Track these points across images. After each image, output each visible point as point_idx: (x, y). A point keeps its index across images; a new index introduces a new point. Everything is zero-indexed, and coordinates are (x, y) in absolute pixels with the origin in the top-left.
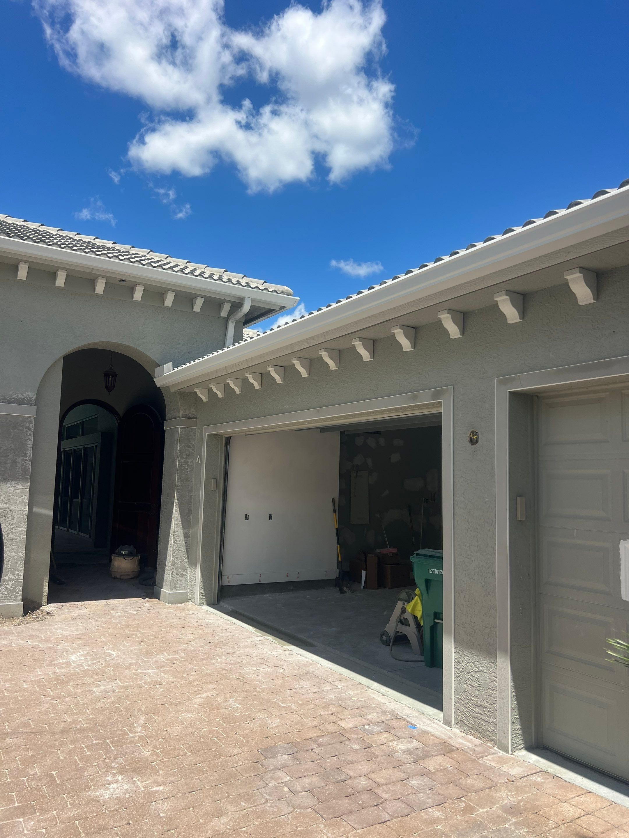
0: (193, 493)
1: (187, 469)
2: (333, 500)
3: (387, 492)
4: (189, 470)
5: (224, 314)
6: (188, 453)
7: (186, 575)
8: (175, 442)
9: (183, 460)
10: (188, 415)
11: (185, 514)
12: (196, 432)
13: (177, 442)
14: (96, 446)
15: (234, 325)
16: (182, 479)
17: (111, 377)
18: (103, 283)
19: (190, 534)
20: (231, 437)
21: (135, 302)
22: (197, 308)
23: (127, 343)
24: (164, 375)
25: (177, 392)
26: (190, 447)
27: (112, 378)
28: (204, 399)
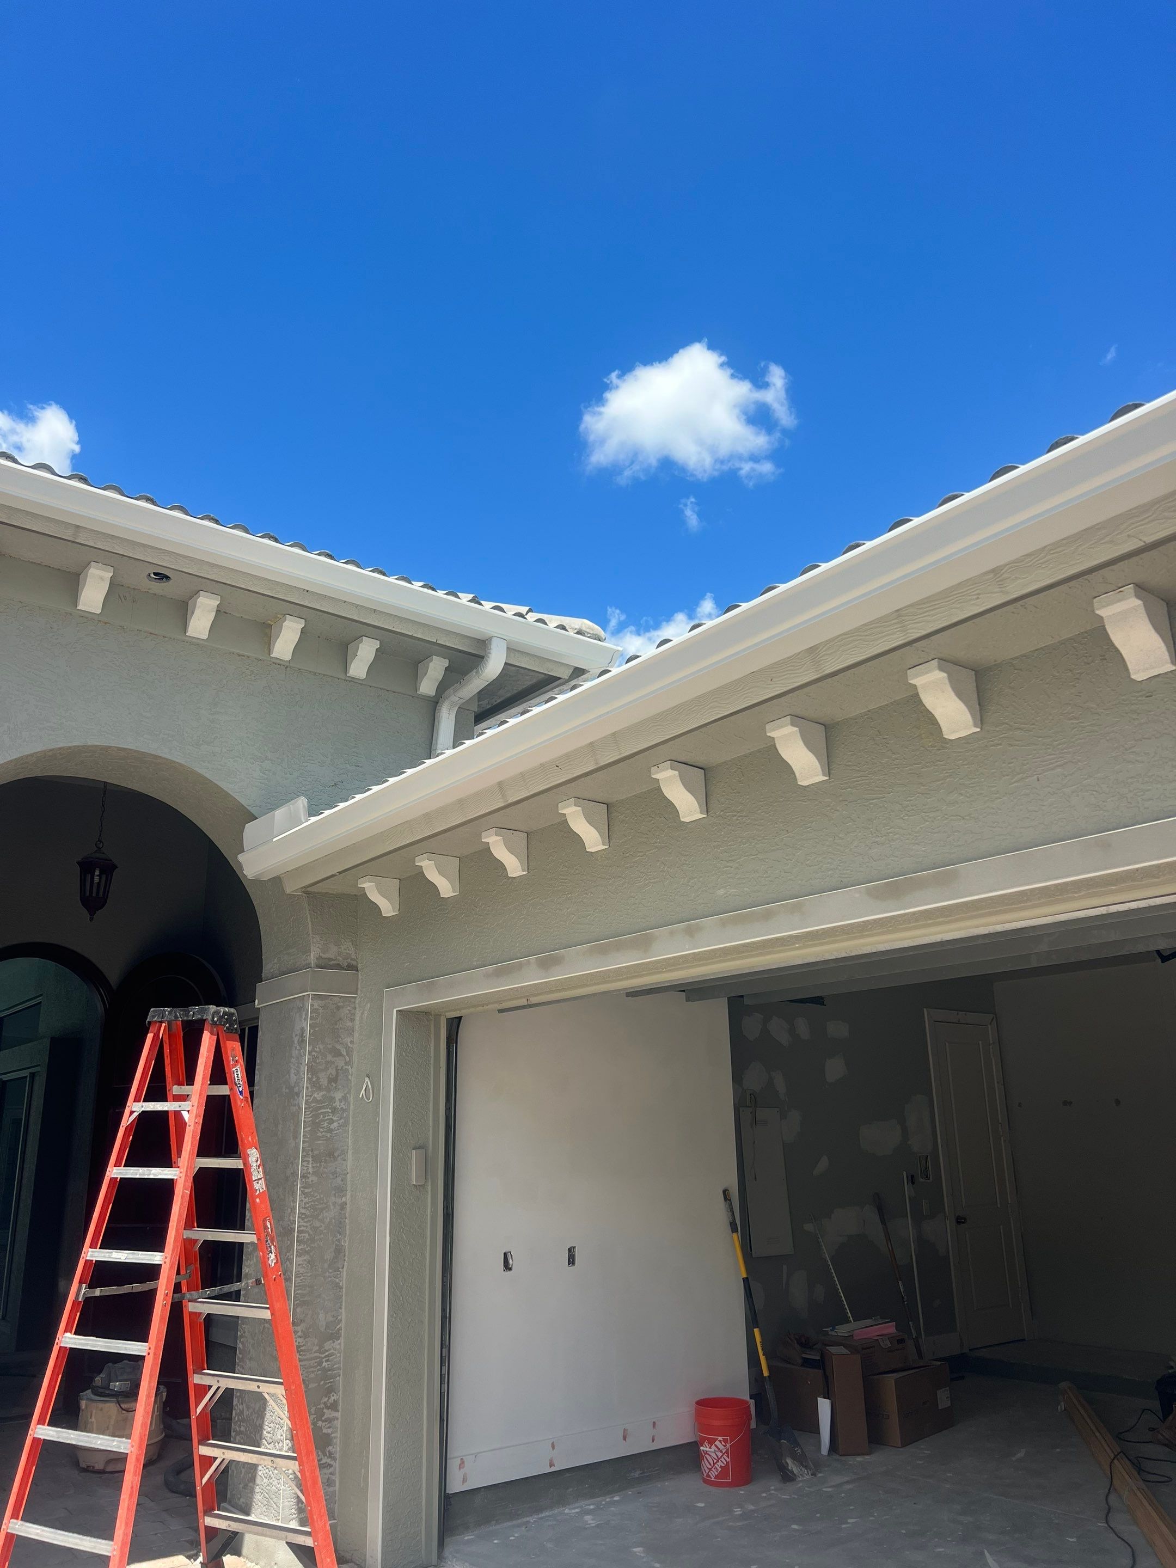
0: (349, 1194)
1: (331, 1121)
2: (725, 1192)
3: (824, 1163)
4: (335, 1124)
5: (427, 687)
6: (334, 1072)
7: (331, 1466)
8: (296, 1039)
9: (318, 1096)
10: (333, 960)
11: (326, 1265)
12: (355, 1008)
13: (302, 1041)
14: (33, 1075)
15: (453, 717)
16: (316, 1152)
17: (97, 872)
18: (102, 579)
19: (340, 1329)
20: (461, 1017)
21: (191, 644)
22: (359, 667)
23: (164, 753)
24: (274, 840)
25: (305, 892)
26: (338, 1054)
27: (100, 876)
28: (387, 908)
